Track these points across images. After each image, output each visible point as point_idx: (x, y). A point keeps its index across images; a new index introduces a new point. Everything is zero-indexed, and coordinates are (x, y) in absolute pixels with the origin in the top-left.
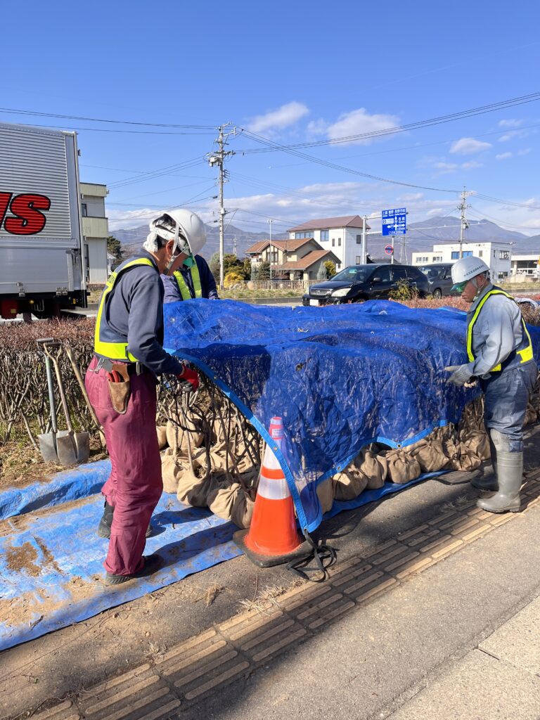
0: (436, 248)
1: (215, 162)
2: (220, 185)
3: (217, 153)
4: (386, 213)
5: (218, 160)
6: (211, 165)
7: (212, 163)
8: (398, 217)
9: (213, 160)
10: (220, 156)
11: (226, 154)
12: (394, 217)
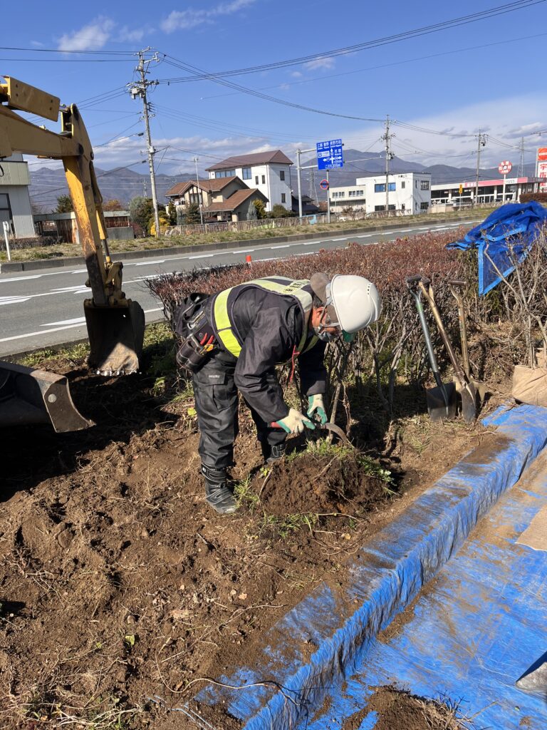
0: (359, 181)
1: (138, 93)
2: (146, 120)
3: (139, 83)
4: (321, 145)
5: (141, 91)
6: (133, 97)
7: (135, 95)
8: (334, 149)
9: (135, 91)
10: (143, 87)
11: (148, 85)
12: (329, 149)
